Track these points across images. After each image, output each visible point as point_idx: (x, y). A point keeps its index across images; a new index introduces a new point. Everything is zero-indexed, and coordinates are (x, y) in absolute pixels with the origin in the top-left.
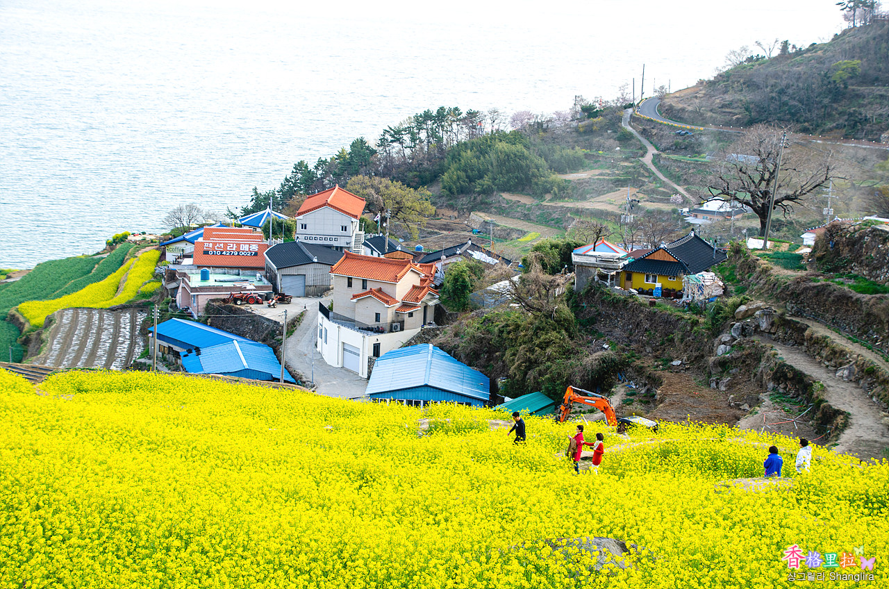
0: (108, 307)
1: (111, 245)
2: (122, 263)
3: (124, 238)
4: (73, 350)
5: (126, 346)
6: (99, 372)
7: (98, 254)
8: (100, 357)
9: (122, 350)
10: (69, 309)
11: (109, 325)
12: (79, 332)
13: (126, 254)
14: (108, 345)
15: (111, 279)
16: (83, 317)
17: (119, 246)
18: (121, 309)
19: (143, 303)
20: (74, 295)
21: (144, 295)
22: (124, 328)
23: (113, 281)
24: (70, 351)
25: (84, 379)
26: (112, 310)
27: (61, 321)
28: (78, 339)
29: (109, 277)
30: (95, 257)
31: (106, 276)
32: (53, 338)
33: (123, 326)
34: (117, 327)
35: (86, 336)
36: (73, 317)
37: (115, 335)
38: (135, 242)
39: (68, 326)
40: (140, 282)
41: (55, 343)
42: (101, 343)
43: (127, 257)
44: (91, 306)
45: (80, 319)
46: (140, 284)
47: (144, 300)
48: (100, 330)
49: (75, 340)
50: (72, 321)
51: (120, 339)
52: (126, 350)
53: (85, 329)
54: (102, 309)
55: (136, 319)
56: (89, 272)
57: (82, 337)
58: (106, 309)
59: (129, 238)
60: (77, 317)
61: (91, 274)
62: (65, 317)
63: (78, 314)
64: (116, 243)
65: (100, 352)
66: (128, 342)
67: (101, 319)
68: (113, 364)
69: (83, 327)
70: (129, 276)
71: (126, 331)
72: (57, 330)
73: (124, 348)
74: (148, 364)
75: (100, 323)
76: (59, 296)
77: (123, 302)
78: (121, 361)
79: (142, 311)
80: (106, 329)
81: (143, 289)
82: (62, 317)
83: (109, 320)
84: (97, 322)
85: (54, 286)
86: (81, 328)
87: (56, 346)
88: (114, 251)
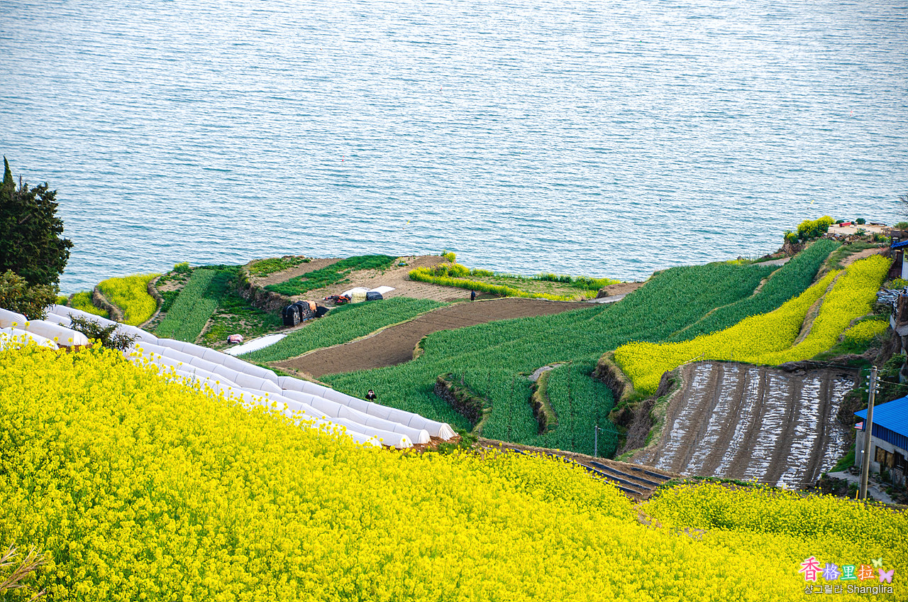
0: (778, 363)
1: (794, 242)
2: (813, 278)
3: (821, 228)
4: (708, 443)
5: (809, 444)
6: (755, 491)
7: (768, 258)
8: (758, 460)
9: (802, 450)
10: (705, 362)
11: (779, 399)
12: (721, 408)
13: (822, 262)
14: (774, 438)
15: (789, 310)
16: (730, 379)
17: (808, 246)
18: (804, 369)
19: (848, 360)
20: (717, 337)
21: (851, 345)
22: (808, 408)
23: (792, 313)
24: (702, 443)
25: (727, 500)
26: (787, 369)
27: (689, 385)
28: (718, 422)
29: (786, 305)
30: (762, 265)
31: (778, 303)
32: (674, 416)
33: (806, 403)
34: (794, 404)
35: (734, 417)
36: (712, 379)
37: (790, 421)
38: (842, 239)
39: (701, 395)
40: (846, 318)
41: (676, 425)
42: (762, 434)
43: (824, 267)
44: (748, 360)
45: (725, 383)
46: (844, 322)
47: (850, 355)
48: (761, 408)
49: (713, 425)
50: (709, 386)
51: (799, 428)
52: (808, 451)
53: (732, 403)
54: (767, 366)
55: (832, 392)
56: (749, 293)
57: (727, 420)
58: (776, 368)
59: (831, 230)
60: (720, 379)
61: (750, 298)
62: (697, 378)
63: (721, 372)
64: (805, 239)
65: (758, 452)
66: (813, 436)
67: (764, 387)
68: (782, 478)
69: (729, 399)
70: (826, 305)
71: (811, 413)
72: (681, 400)
73: (806, 447)
74: (851, 483)
75: (761, 393)
76: (689, 336)
77: (809, 356)
78: (798, 472)
79: (845, 376)
80: (773, 407)
81: (851, 333)
82: (691, 376)
83: (779, 389)
84: (756, 392)
85: (681, 316)
86: (726, 402)
87: (678, 433)
88: (798, 255)
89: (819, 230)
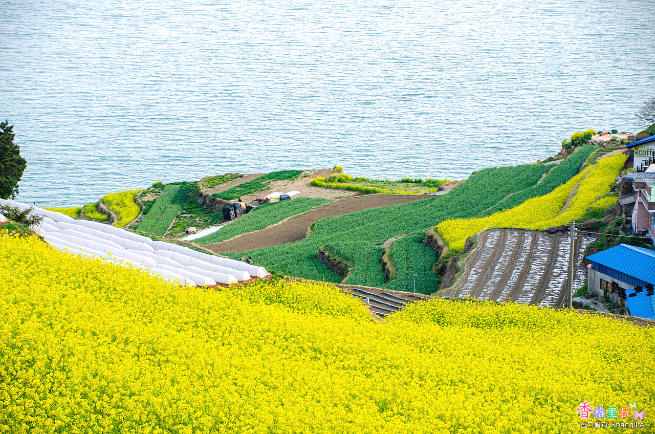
0: (545, 229)
1: (568, 148)
2: (578, 171)
3: (588, 137)
4: (493, 282)
5: (561, 281)
7: (551, 159)
8: (526, 293)
9: (556, 286)
10: (496, 230)
11: (543, 252)
12: (503, 260)
13: (585, 160)
14: (538, 277)
15: (559, 192)
16: (511, 240)
17: (577, 149)
18: (562, 231)
19: (592, 223)
20: (508, 213)
21: (595, 214)
22: (563, 256)
23: (560, 195)
24: (489, 283)
26: (550, 232)
27: (484, 245)
28: (500, 268)
29: (557, 189)
30: (547, 164)
31: (553, 188)
32: (471, 266)
33: (562, 254)
34: (553, 255)
35: (512, 265)
36: (499, 240)
37: (550, 266)
38: (601, 144)
39: (490, 252)
40: (594, 195)
41: (472, 272)
42: (530, 276)
43: (585, 163)
44: (524, 227)
45: (508, 242)
46: (593, 198)
47: (593, 220)
48: (531, 257)
50: (497, 245)
51: (556, 270)
52: (560, 285)
53: (512, 256)
54: (537, 230)
55: (580, 246)
56: (535, 183)
57: (507, 267)
58: (543, 231)
59: (593, 138)
60: (505, 241)
61: (535, 186)
62: (489, 240)
63: (505, 237)
64: (576, 146)
65: (527, 287)
66: (564, 275)
67: (534, 244)
69: (509, 253)
70: (581, 188)
71: (564, 260)
72: (477, 255)
73: (559, 283)
74: (584, 304)
75: (532, 248)
76: (490, 214)
77: (567, 223)
78: (553, 299)
79: (589, 235)
80: (539, 257)
81: (595, 206)
82: (485, 239)
83: (544, 244)
84: (528, 248)
86: (508, 255)
87: (473, 277)
88: (570, 156)
89: (585, 139)
